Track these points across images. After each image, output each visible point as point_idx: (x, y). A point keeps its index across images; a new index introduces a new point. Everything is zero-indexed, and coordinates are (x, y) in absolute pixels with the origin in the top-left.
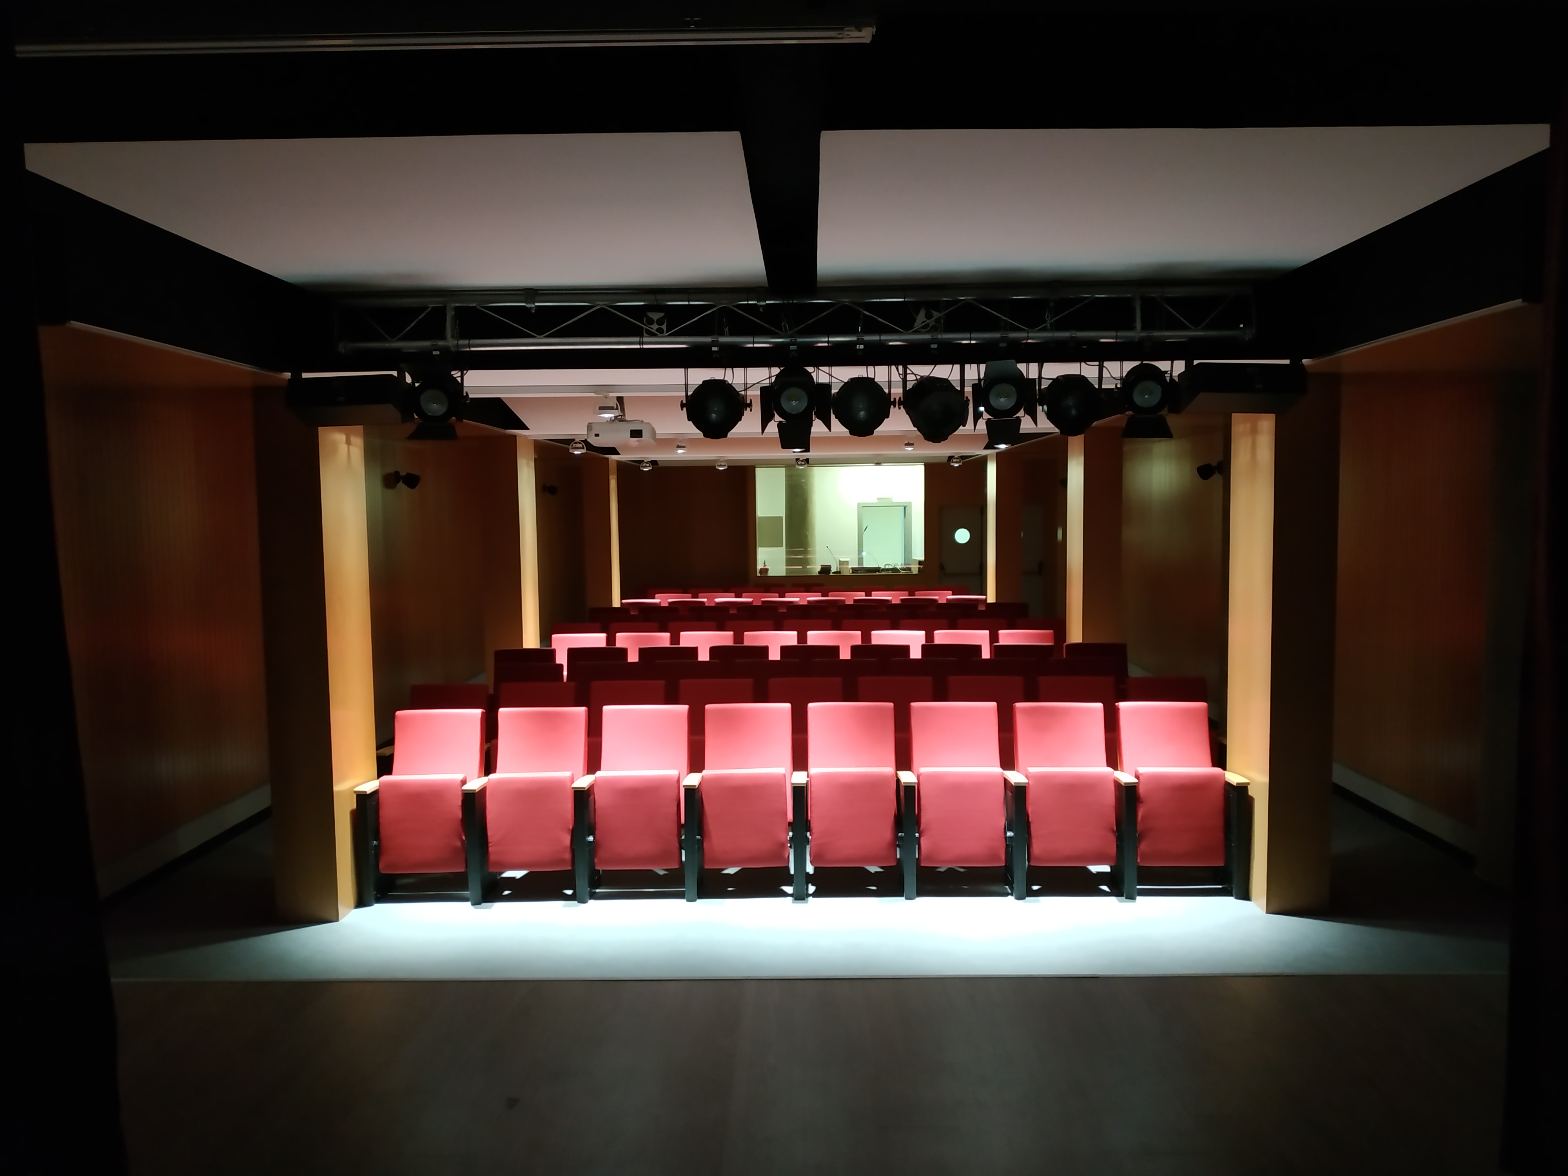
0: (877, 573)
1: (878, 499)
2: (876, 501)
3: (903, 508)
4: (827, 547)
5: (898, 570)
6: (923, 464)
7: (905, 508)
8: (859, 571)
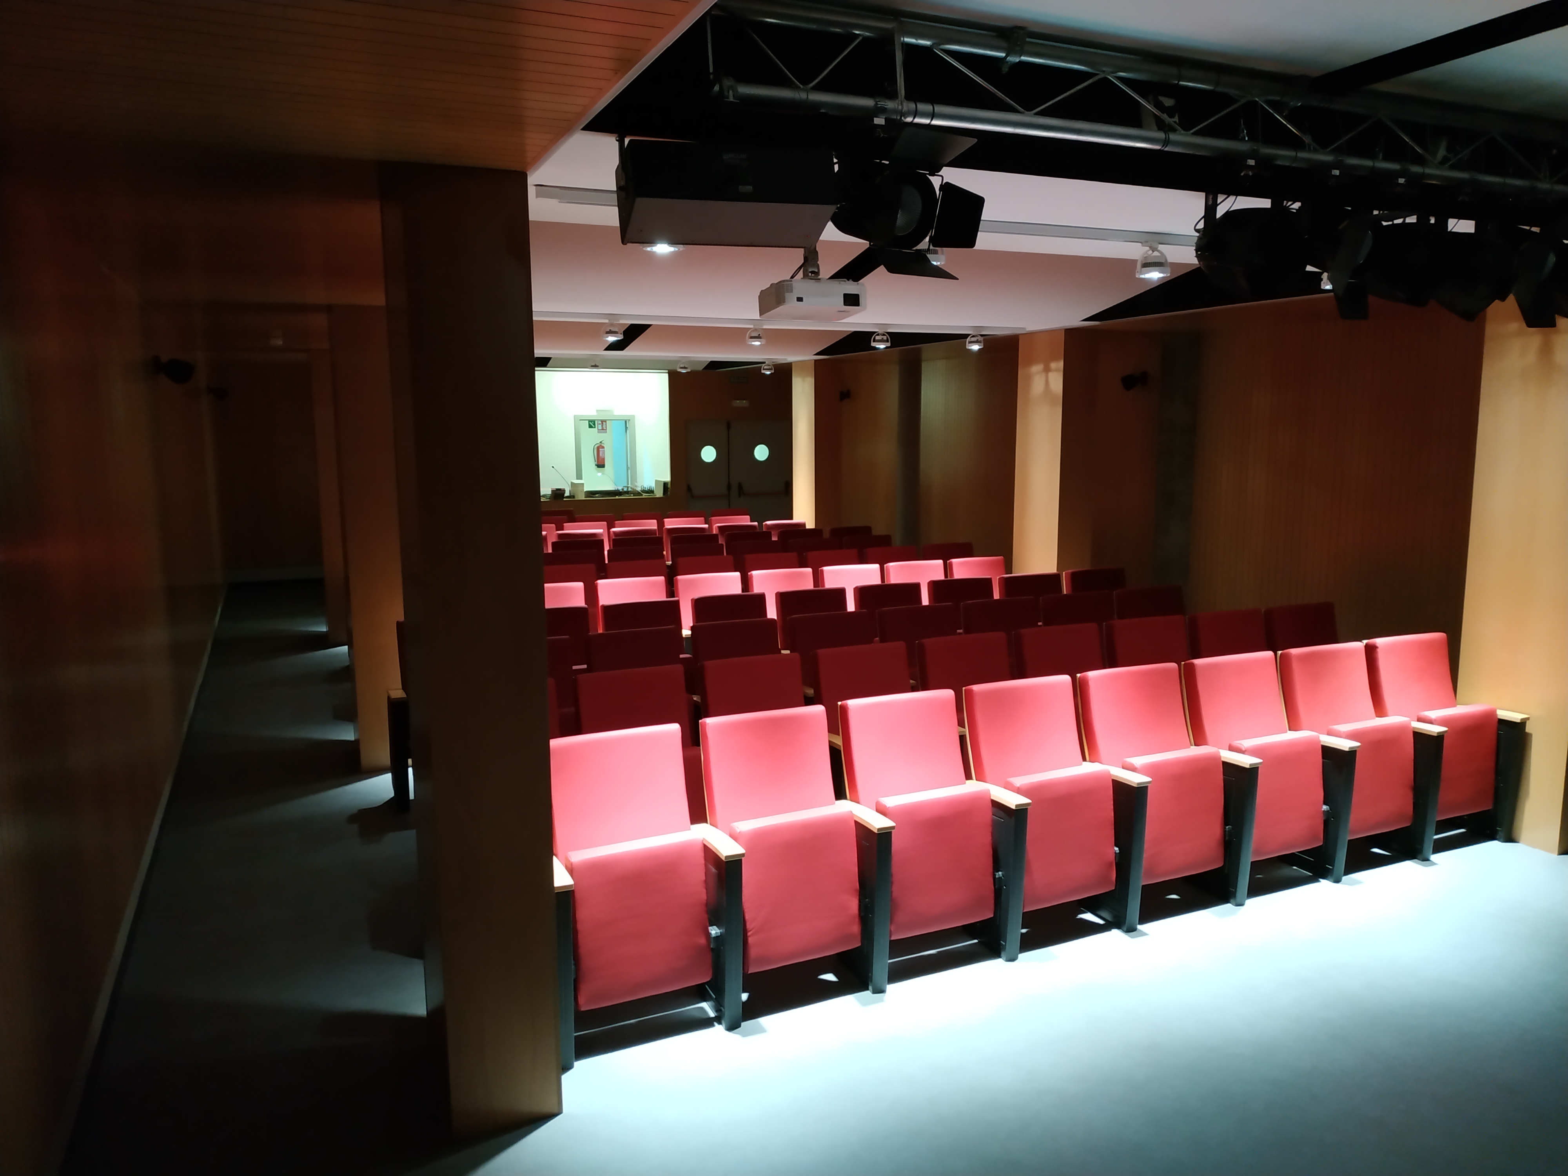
0: (617, 497)
1: (597, 411)
2: (595, 413)
3: (624, 422)
4: (553, 467)
5: (639, 493)
6: (667, 371)
7: (626, 422)
8: (597, 495)
